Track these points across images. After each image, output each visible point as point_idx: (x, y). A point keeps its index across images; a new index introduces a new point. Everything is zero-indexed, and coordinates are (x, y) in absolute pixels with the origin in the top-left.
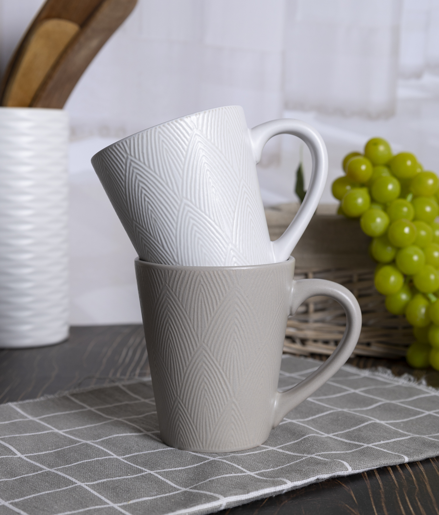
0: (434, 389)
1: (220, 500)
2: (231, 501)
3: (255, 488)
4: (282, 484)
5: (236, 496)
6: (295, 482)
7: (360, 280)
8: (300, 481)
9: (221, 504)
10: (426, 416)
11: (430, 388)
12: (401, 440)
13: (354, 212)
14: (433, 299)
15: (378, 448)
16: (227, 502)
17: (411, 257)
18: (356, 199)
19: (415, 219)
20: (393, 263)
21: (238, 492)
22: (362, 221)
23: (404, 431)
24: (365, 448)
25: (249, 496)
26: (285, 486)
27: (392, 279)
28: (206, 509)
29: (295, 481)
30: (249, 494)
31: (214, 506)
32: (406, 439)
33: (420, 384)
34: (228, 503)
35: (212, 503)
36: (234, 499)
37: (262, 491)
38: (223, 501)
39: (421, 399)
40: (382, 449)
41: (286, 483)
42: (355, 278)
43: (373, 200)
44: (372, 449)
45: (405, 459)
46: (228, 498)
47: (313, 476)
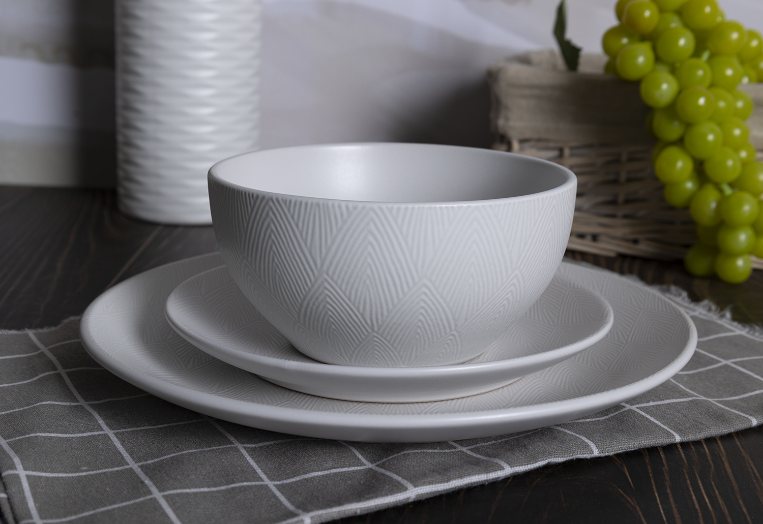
0: (740, 326)
1: (408, 492)
2: (423, 493)
3: (459, 474)
4: (498, 470)
5: (431, 486)
6: (515, 468)
7: (630, 160)
8: (523, 467)
9: (409, 496)
10: (720, 367)
11: (735, 324)
12: (678, 402)
13: (632, 73)
14: (728, 191)
15: (643, 414)
16: (417, 494)
17: (705, 136)
18: (636, 57)
19: (712, 86)
20: (680, 142)
21: (434, 479)
22: (643, 87)
23: (686, 387)
24: (626, 411)
25: (449, 485)
26: (501, 473)
27: (680, 164)
28: (387, 503)
29: (517, 466)
30: (449, 483)
31: (398, 500)
32: (685, 402)
33: (722, 316)
34: (419, 495)
35: (396, 495)
36: (427, 490)
37: (468, 479)
38: (412, 492)
39: (720, 339)
40: (648, 416)
41: (504, 469)
42: (624, 157)
43: (658, 59)
44: (634, 414)
45: (676, 438)
46: (420, 488)
47: (542, 459)
